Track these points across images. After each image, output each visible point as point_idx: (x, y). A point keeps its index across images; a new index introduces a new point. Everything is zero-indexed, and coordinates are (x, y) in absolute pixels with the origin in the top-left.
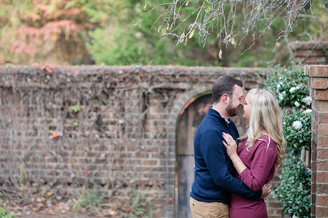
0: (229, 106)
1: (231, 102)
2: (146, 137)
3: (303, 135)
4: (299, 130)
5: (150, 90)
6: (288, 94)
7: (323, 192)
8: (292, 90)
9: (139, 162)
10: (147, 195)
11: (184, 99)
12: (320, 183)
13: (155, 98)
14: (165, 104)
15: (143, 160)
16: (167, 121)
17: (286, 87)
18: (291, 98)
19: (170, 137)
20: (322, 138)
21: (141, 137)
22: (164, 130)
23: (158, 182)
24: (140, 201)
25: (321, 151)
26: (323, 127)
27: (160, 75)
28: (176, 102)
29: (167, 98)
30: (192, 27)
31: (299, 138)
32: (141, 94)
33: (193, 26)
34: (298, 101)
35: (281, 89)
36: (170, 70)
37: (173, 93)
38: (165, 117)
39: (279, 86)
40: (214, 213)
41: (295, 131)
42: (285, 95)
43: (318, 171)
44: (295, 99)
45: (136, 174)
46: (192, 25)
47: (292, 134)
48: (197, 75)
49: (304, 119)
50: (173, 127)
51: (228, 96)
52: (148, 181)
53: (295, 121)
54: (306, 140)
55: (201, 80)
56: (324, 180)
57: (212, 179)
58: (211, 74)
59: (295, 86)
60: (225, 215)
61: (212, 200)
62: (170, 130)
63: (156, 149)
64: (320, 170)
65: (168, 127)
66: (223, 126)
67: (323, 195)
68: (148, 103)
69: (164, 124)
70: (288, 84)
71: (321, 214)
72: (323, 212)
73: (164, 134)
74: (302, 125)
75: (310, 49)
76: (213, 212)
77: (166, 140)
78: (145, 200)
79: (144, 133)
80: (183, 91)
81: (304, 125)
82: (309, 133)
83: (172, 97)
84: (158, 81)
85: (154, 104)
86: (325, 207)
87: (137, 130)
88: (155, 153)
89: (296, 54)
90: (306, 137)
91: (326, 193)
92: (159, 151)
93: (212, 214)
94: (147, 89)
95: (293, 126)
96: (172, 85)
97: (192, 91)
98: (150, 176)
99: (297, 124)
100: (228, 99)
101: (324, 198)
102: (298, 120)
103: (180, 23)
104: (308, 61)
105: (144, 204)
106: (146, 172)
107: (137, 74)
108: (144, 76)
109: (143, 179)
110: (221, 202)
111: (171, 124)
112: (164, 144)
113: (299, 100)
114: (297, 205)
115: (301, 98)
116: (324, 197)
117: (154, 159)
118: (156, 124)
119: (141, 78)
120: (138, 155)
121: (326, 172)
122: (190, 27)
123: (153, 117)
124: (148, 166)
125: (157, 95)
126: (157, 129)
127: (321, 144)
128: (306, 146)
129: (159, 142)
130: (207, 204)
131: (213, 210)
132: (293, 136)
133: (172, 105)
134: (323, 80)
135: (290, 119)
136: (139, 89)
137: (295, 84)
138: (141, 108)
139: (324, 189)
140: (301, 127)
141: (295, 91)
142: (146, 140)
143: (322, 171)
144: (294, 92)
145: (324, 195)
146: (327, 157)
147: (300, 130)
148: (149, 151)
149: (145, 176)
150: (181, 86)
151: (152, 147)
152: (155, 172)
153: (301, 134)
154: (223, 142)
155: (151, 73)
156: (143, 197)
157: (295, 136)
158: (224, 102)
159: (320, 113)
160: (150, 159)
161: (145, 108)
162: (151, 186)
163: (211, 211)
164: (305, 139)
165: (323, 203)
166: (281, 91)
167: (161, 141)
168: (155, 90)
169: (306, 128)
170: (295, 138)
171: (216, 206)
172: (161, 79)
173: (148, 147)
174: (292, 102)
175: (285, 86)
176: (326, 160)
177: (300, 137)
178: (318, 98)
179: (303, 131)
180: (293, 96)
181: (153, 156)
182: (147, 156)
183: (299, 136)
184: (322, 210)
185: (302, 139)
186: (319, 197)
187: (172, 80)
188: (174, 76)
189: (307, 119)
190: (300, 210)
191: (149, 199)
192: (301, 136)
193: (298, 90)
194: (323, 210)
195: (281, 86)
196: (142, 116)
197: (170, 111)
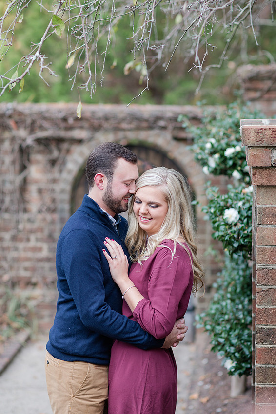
0: (106, 194)
1: (109, 188)
2: (25, 211)
3: (239, 235)
4: (233, 224)
5: (30, 141)
6: (223, 159)
7: (266, 342)
8: (229, 152)
9: (16, 249)
10: (29, 298)
11: (81, 154)
12: (260, 326)
13: (39, 152)
14: (53, 162)
15: (21, 245)
16: (58, 187)
17: (220, 147)
18: (228, 166)
19: (62, 211)
20: (263, 249)
21: (17, 211)
22: (53, 200)
23: (44, 278)
24: (19, 306)
25: (261, 273)
26: (266, 232)
27: (45, 118)
28: (69, 158)
29: (55, 154)
30: (32, 62)
31: (233, 240)
32: (16, 147)
33: (34, 59)
34: (238, 171)
35: (212, 150)
36: (60, 111)
37: (65, 146)
38: (54, 181)
39: (208, 146)
40: (77, 380)
41: (227, 227)
42: (218, 161)
43: (257, 306)
44: (234, 167)
45: (11, 268)
46: (32, 57)
47: (222, 231)
48: (100, 119)
49: (244, 204)
50: (66, 197)
51: (105, 176)
52: (30, 278)
53: (228, 208)
54: (243, 243)
55: (106, 125)
56: (267, 321)
57: (79, 316)
58: (121, 116)
59: (234, 146)
60: (96, 385)
61: (76, 359)
62: (62, 201)
63: (41, 230)
64: (260, 304)
65: (59, 197)
66: (104, 227)
67: (265, 346)
68: (29, 160)
69: (53, 191)
70: (223, 143)
71: (262, 378)
72: (265, 375)
73: (52, 206)
74: (238, 217)
75: (270, 78)
76: (76, 378)
77: (56, 216)
78: (25, 306)
79: (22, 206)
80: (80, 141)
81: (242, 216)
82: (249, 230)
83: (64, 152)
84: (42, 128)
85: (38, 162)
86: (268, 366)
87: (12, 201)
88: (39, 235)
89: (248, 85)
90: (244, 238)
91: (271, 342)
92: (46, 232)
93: (74, 382)
94: (24, 140)
95: (225, 217)
96: (63, 134)
97: (93, 143)
98: (33, 270)
99: (231, 215)
100: (105, 181)
101: (267, 351)
102: (232, 207)
103: (33, 49)
104: (267, 96)
105: (23, 311)
106: (27, 264)
107: (10, 117)
108: (20, 119)
109: (23, 274)
110: (90, 363)
111: (63, 191)
112: (53, 222)
113: (239, 168)
114: (232, 345)
115: (243, 165)
116: (267, 349)
117: (39, 244)
118: (40, 191)
119: (16, 123)
120: (14, 238)
121: (271, 307)
122: (28, 61)
123: (36, 182)
124: (30, 254)
125: (42, 147)
126: (42, 199)
127: (262, 261)
128: (244, 252)
129: (44, 220)
130: (68, 365)
131: (76, 376)
132: (223, 236)
133: (64, 163)
134: (264, 151)
135: (222, 203)
136: (13, 139)
137: (235, 143)
138: (17, 167)
139: (268, 335)
140: (238, 219)
141: (233, 154)
142: (26, 216)
143: (263, 307)
144: (232, 156)
145: (267, 345)
146: (272, 282)
147: (235, 225)
148: (32, 232)
149: (26, 269)
150: (77, 134)
151: (35, 226)
152: (41, 264)
153: (237, 233)
154: (104, 251)
155: (31, 115)
156: (23, 301)
157: (227, 235)
158: (99, 186)
159: (259, 207)
160: (33, 243)
161: (23, 168)
162: (35, 285)
163: (72, 377)
164: (242, 241)
165: (265, 360)
166: (212, 154)
167: (49, 217)
168: (39, 141)
169: (245, 220)
170: (226, 239)
171: (81, 370)
172: (46, 124)
173: (29, 226)
174: (229, 172)
175: (218, 146)
176: (270, 287)
177: (234, 238)
178: (256, 181)
179: (240, 226)
180: (230, 163)
181: (37, 240)
182: (28, 240)
183: (233, 236)
184: (263, 370)
185: (237, 241)
186: (260, 349)
187: (63, 125)
188: (65, 120)
189: (247, 205)
190: (237, 354)
191: (32, 304)
192: (235, 236)
193: (238, 153)
194: (266, 371)
195: (212, 145)
196: (18, 179)
197: (61, 171)
